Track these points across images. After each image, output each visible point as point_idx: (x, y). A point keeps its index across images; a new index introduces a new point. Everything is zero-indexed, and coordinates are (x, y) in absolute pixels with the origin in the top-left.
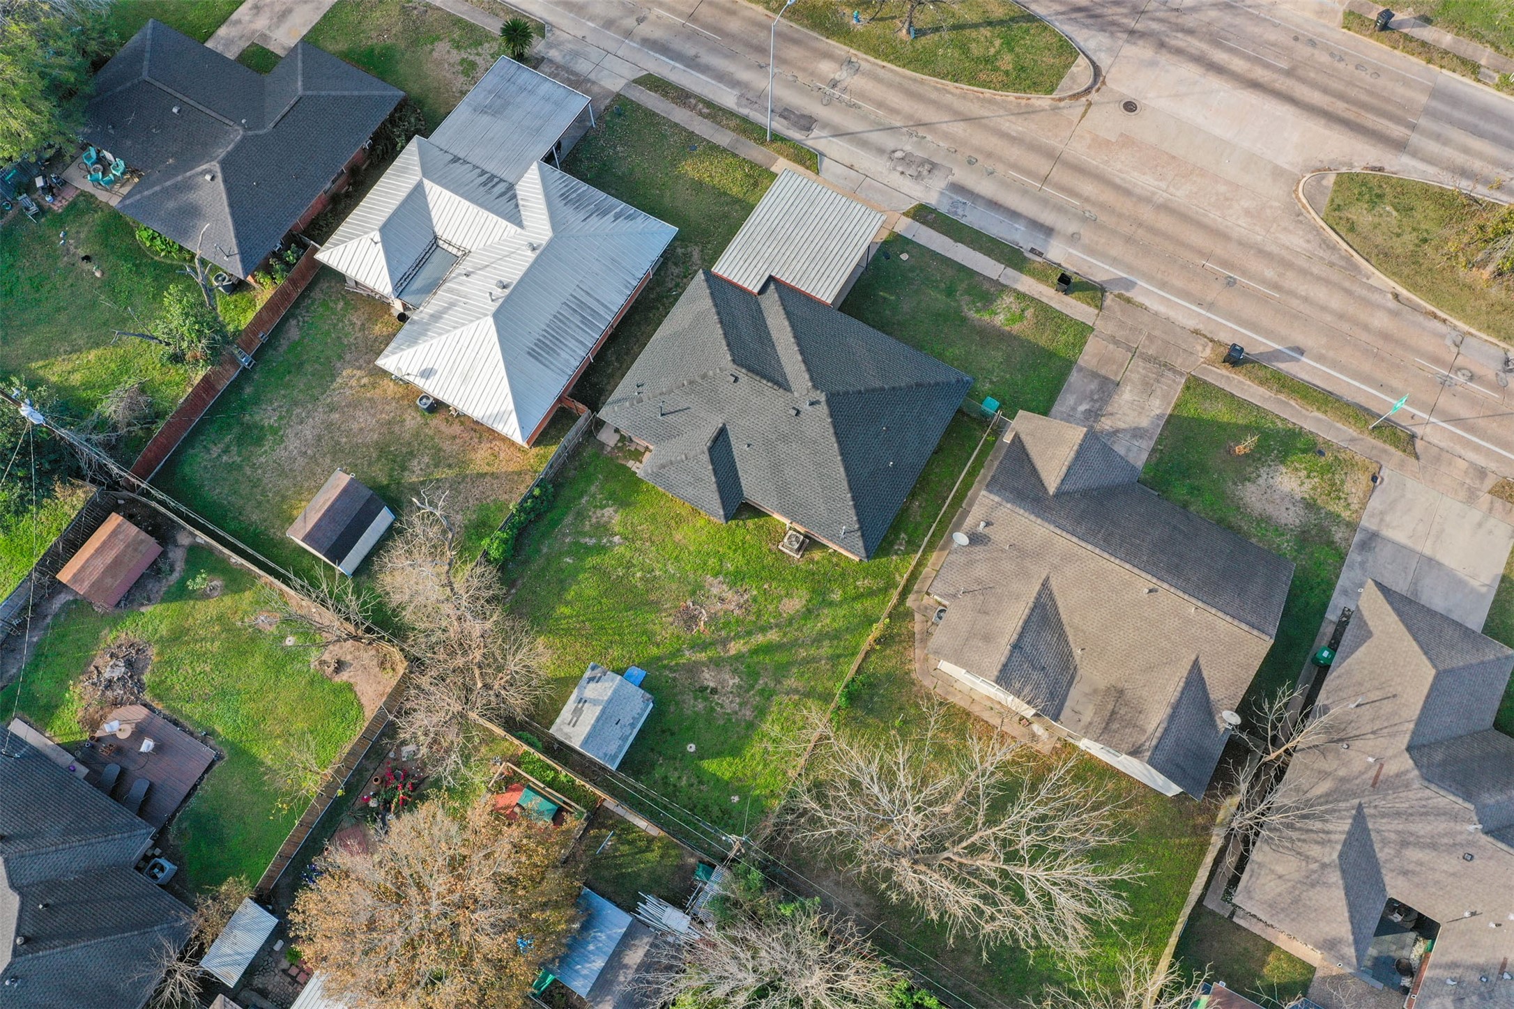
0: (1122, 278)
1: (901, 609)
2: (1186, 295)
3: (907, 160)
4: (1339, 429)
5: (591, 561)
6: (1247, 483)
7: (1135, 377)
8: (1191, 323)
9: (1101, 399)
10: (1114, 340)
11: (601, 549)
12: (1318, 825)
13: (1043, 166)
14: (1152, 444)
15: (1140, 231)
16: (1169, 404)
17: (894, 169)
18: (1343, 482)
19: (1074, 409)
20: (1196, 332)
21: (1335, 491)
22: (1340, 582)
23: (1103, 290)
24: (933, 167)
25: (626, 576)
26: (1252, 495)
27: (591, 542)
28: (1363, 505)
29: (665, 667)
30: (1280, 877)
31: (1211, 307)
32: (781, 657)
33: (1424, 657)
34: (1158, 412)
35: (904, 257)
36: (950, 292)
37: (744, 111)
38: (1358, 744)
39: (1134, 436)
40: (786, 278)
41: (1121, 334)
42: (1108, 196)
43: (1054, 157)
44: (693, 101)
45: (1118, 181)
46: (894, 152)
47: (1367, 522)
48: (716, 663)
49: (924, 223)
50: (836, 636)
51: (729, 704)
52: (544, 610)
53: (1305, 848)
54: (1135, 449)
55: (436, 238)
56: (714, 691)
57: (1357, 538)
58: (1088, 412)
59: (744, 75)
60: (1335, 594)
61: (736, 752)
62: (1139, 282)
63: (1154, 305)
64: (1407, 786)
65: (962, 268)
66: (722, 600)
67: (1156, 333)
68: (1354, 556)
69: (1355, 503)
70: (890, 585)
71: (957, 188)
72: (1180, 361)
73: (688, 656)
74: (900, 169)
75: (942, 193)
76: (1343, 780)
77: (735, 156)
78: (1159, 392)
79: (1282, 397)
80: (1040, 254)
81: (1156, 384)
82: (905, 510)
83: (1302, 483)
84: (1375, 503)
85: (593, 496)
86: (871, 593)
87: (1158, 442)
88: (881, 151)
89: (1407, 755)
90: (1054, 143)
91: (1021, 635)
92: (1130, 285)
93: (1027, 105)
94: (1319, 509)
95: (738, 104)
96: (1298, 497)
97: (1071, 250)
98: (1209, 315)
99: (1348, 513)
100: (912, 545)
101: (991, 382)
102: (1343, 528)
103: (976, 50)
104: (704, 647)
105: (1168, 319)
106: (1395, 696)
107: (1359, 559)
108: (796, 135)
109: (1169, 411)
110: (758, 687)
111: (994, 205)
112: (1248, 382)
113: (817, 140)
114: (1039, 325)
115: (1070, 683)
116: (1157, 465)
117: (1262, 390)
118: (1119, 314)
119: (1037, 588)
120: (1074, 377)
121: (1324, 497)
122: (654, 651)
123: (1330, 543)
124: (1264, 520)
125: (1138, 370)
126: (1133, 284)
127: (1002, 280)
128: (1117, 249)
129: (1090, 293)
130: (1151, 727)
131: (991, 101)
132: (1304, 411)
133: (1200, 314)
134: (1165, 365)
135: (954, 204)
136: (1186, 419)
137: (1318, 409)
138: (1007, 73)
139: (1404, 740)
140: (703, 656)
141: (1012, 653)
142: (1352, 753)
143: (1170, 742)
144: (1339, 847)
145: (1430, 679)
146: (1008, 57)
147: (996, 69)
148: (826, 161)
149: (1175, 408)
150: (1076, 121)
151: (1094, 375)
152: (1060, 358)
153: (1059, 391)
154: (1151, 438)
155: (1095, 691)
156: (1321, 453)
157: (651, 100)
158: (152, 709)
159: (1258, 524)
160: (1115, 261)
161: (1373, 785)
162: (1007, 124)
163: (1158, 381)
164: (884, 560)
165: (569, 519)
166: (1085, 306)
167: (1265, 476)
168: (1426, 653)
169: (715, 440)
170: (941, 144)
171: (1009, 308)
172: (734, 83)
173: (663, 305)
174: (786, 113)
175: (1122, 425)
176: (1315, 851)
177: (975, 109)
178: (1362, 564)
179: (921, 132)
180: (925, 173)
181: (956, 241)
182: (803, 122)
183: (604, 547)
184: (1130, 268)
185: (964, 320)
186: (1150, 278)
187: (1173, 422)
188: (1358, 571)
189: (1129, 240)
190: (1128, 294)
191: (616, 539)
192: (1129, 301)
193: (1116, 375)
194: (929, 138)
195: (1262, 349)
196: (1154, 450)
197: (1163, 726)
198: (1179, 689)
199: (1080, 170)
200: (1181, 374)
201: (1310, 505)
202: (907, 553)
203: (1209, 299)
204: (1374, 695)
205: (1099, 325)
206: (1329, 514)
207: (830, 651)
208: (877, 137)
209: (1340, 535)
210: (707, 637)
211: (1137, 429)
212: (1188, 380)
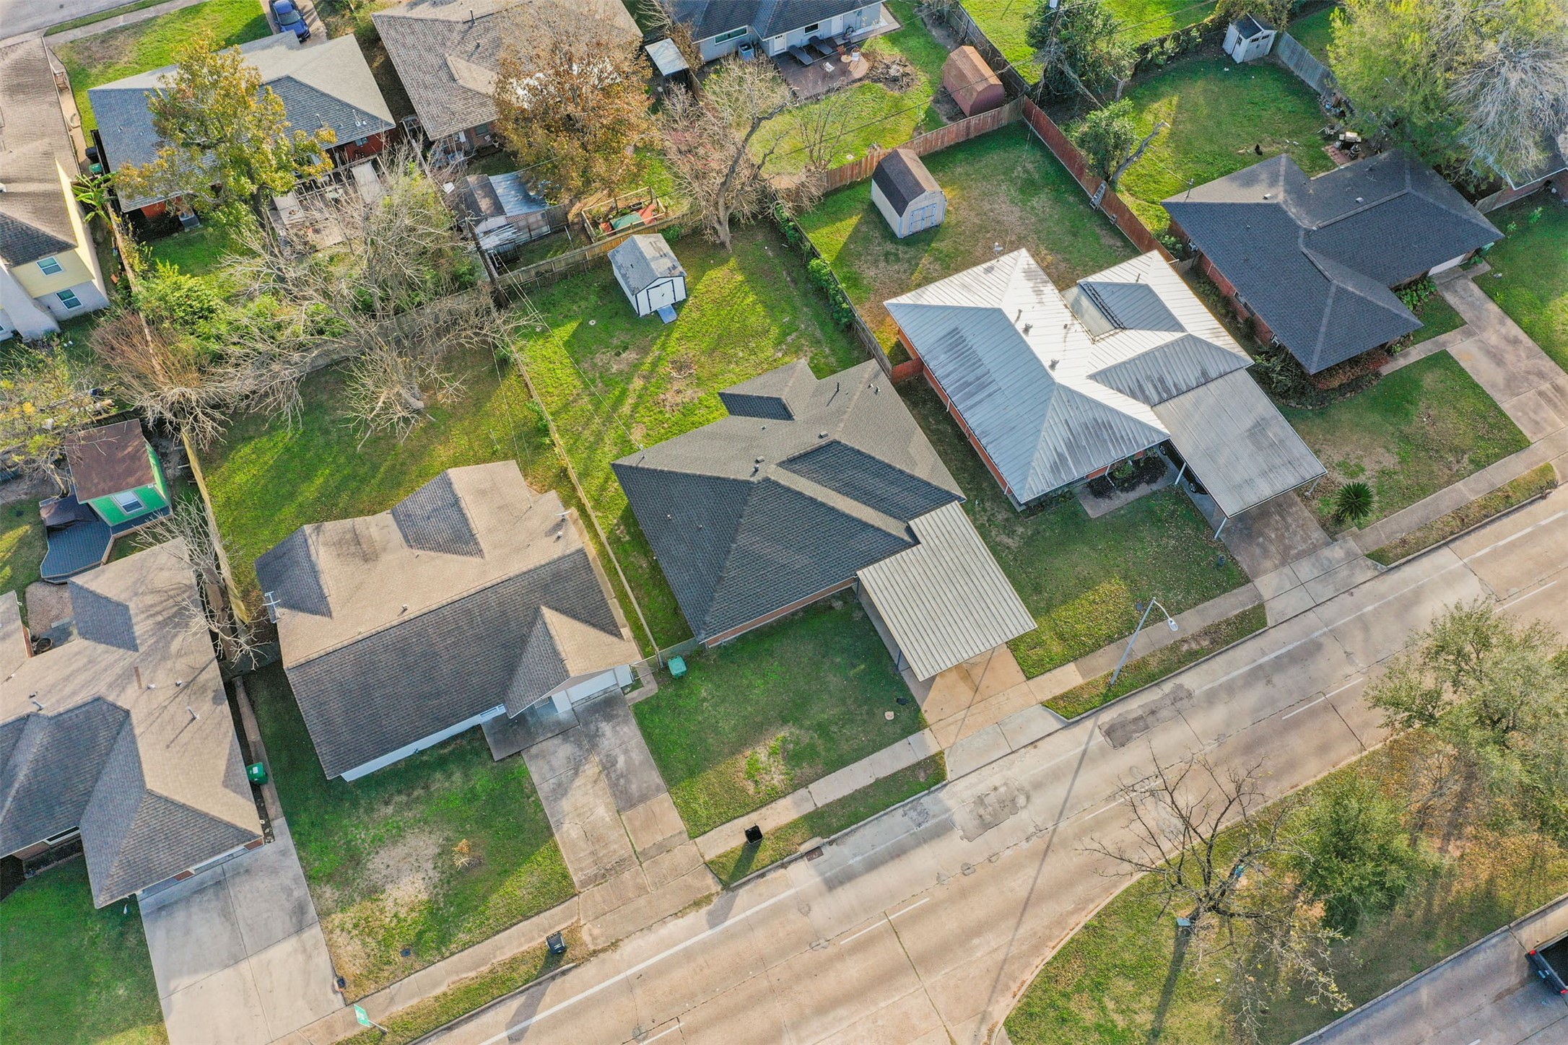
0: (726, 919)
1: (574, 501)
2: (661, 970)
3: (1009, 805)
4: (411, 997)
5: (775, 331)
6: (438, 851)
7: (613, 835)
8: (627, 948)
9: (617, 785)
10: (664, 848)
11: (778, 343)
12: (160, 618)
13: (915, 941)
14: (541, 795)
15: (765, 983)
16: (564, 843)
17: (1005, 784)
18: (364, 944)
19: (626, 752)
20: (614, 945)
21: (364, 928)
22: (295, 857)
23: (726, 886)
24: (985, 826)
25: (746, 346)
26: (424, 844)
27: (789, 339)
28: (330, 945)
29: (659, 337)
30: (162, 569)
31: (629, 986)
32: (606, 406)
33: (165, 794)
34: (565, 827)
35: (890, 715)
36: (822, 729)
37: (1167, 687)
38: (171, 692)
39: (559, 785)
40: (906, 554)
41: (666, 861)
42: (829, 984)
43: (919, 963)
44: (1205, 643)
45: (842, 1012)
46: (1028, 798)
47: (315, 933)
48: (635, 366)
49: (918, 765)
50: (592, 448)
51: (600, 359)
52: (759, 288)
53: (157, 598)
54: (548, 776)
55: (1124, 328)
56: (618, 354)
57: (312, 911)
58: (614, 763)
59: (1219, 714)
60: (290, 843)
61: (568, 344)
62: (709, 932)
63: (674, 927)
64: (110, 686)
65: (841, 762)
66: (679, 392)
67: (642, 902)
68: (301, 891)
69: (340, 938)
70: (598, 504)
71: (943, 829)
72: (598, 898)
73: (656, 351)
74: (1002, 790)
75: (947, 810)
76: (165, 658)
77: (1110, 640)
78: (582, 844)
79: (485, 969)
80: (810, 854)
81: (592, 848)
82: (647, 553)
83: (396, 904)
84: (322, 960)
85: (826, 357)
86: (603, 488)
87: (538, 804)
88: (1038, 785)
89: (126, 707)
90: (937, 978)
91: (460, 510)
92: (714, 921)
93: (1008, 988)
94: (363, 898)
95: (1181, 686)
96: (389, 887)
97: (792, 891)
98: (622, 976)
99: (336, 922)
100: (615, 540)
101: (704, 700)
102: (330, 904)
103: (1123, 986)
104: (654, 365)
105: (650, 928)
106: (168, 747)
107: (296, 894)
108: (1107, 717)
109: (557, 837)
110: (598, 381)
111: (898, 852)
112: (525, 948)
113: (1088, 733)
114: (731, 788)
115: (405, 537)
116: (519, 782)
117: (507, 955)
118: (689, 879)
119: (483, 545)
120: (655, 778)
121: (369, 912)
122: (676, 335)
123: (330, 878)
124: (398, 836)
125: (619, 846)
126: (712, 925)
127: (803, 792)
128: (760, 941)
129: (731, 866)
130: (322, 550)
131: (1036, 949)
132: (455, 978)
133: (630, 967)
134: (604, 876)
135: (925, 814)
136: (538, 847)
137: (445, 994)
138: (1066, 996)
139: (135, 718)
140: (649, 359)
141: (454, 495)
142: (171, 681)
143: (301, 553)
144: (132, 612)
145: (147, 779)
146: (1089, 1017)
147: (1079, 989)
148: (1056, 725)
149: (556, 846)
150: (951, 1029)
151: (644, 798)
152: (682, 779)
153: (652, 752)
154: (547, 798)
155: (384, 550)
156: (406, 953)
157: (1229, 605)
158: (855, 81)
159: (398, 827)
160: (749, 926)
161: (136, 669)
162: (994, 944)
163: (592, 853)
164: (620, 513)
165: (818, 334)
166: (721, 851)
167: (431, 873)
168: (166, 800)
169: (785, 409)
170: (1008, 852)
171: (768, 772)
172: (1211, 698)
173: (970, 489)
174: (1142, 724)
175: (579, 782)
176: (149, 600)
177: (1035, 922)
178: (289, 892)
179: (1038, 843)
180: (982, 811)
181: (877, 781)
182: (1119, 733)
183: (780, 343)
184: (730, 936)
185: (785, 721)
186: (706, 947)
187: (545, 832)
188: (288, 882)
189: (762, 962)
190: (705, 910)
191: (780, 355)
192: (697, 904)
193: (629, 819)
194: (1024, 845)
195: (547, 999)
196: (534, 791)
197: (314, 557)
198: (324, 587)
199: (883, 980)
200: (584, 884)
201: (373, 892)
202: (611, 532)
203: (639, 992)
204: (185, 737)
205: (691, 848)
206: (351, 902)
207: (583, 437)
208: (1057, 793)
209: (328, 895)
210: (661, 370)
211: (565, 793)
212: (572, 885)
